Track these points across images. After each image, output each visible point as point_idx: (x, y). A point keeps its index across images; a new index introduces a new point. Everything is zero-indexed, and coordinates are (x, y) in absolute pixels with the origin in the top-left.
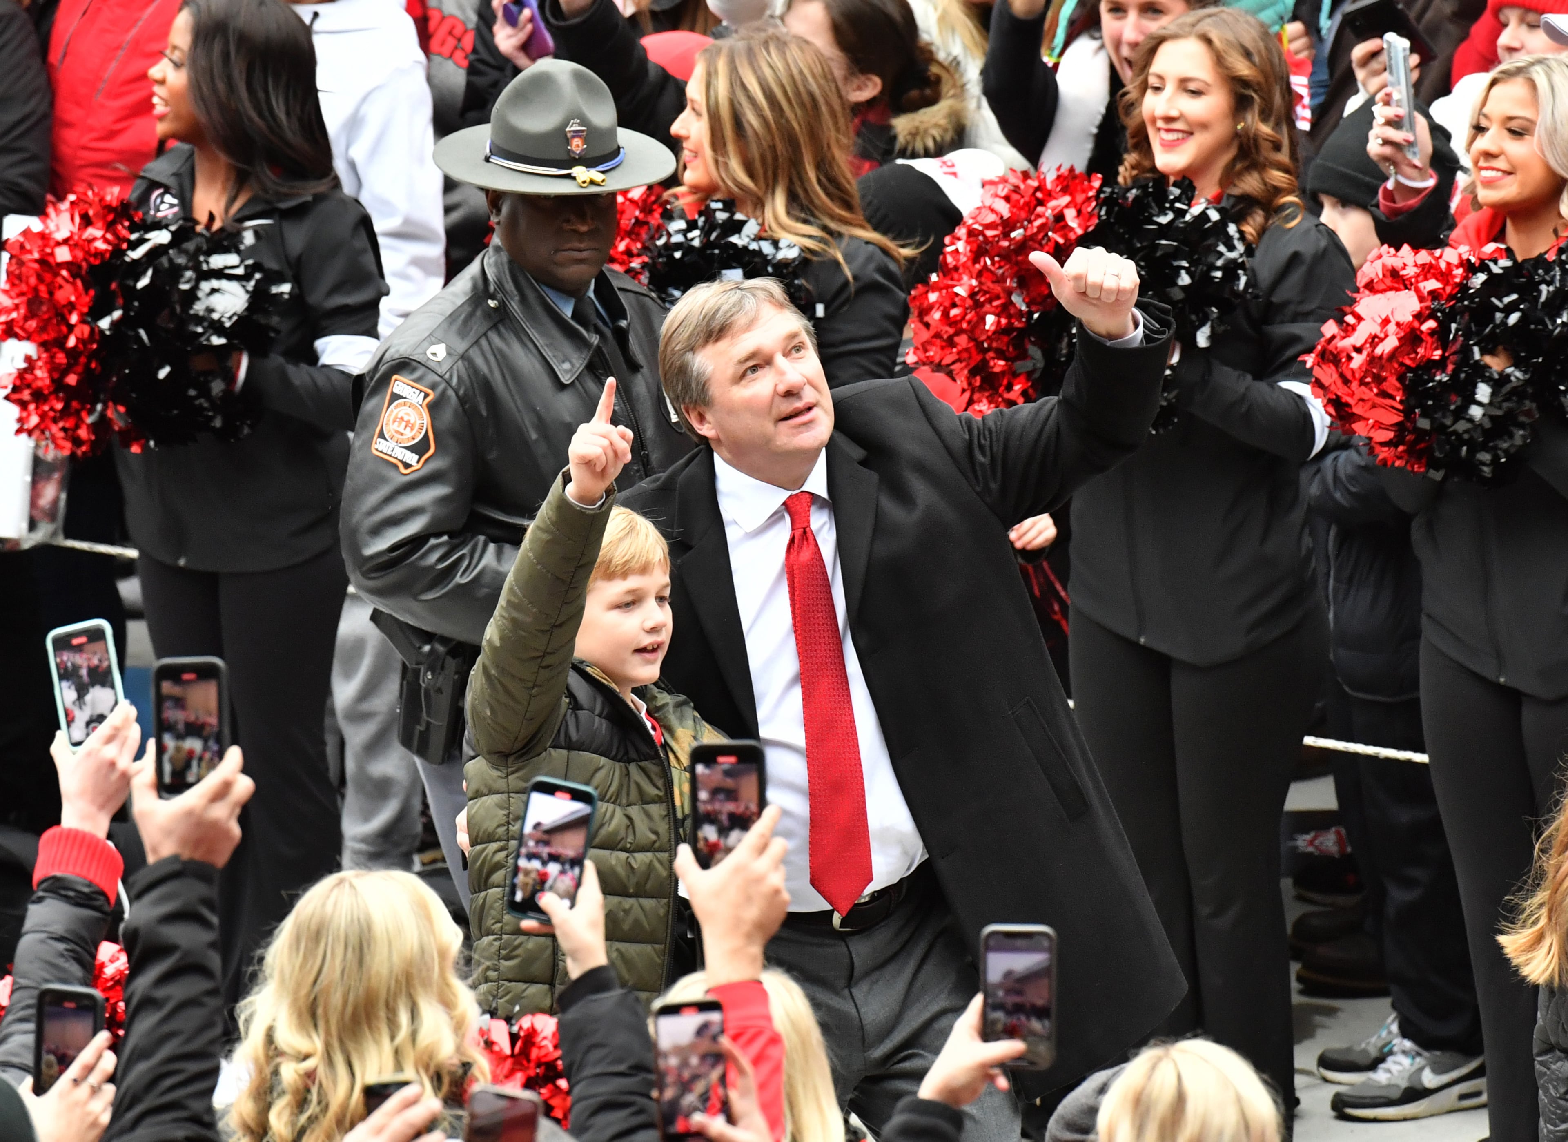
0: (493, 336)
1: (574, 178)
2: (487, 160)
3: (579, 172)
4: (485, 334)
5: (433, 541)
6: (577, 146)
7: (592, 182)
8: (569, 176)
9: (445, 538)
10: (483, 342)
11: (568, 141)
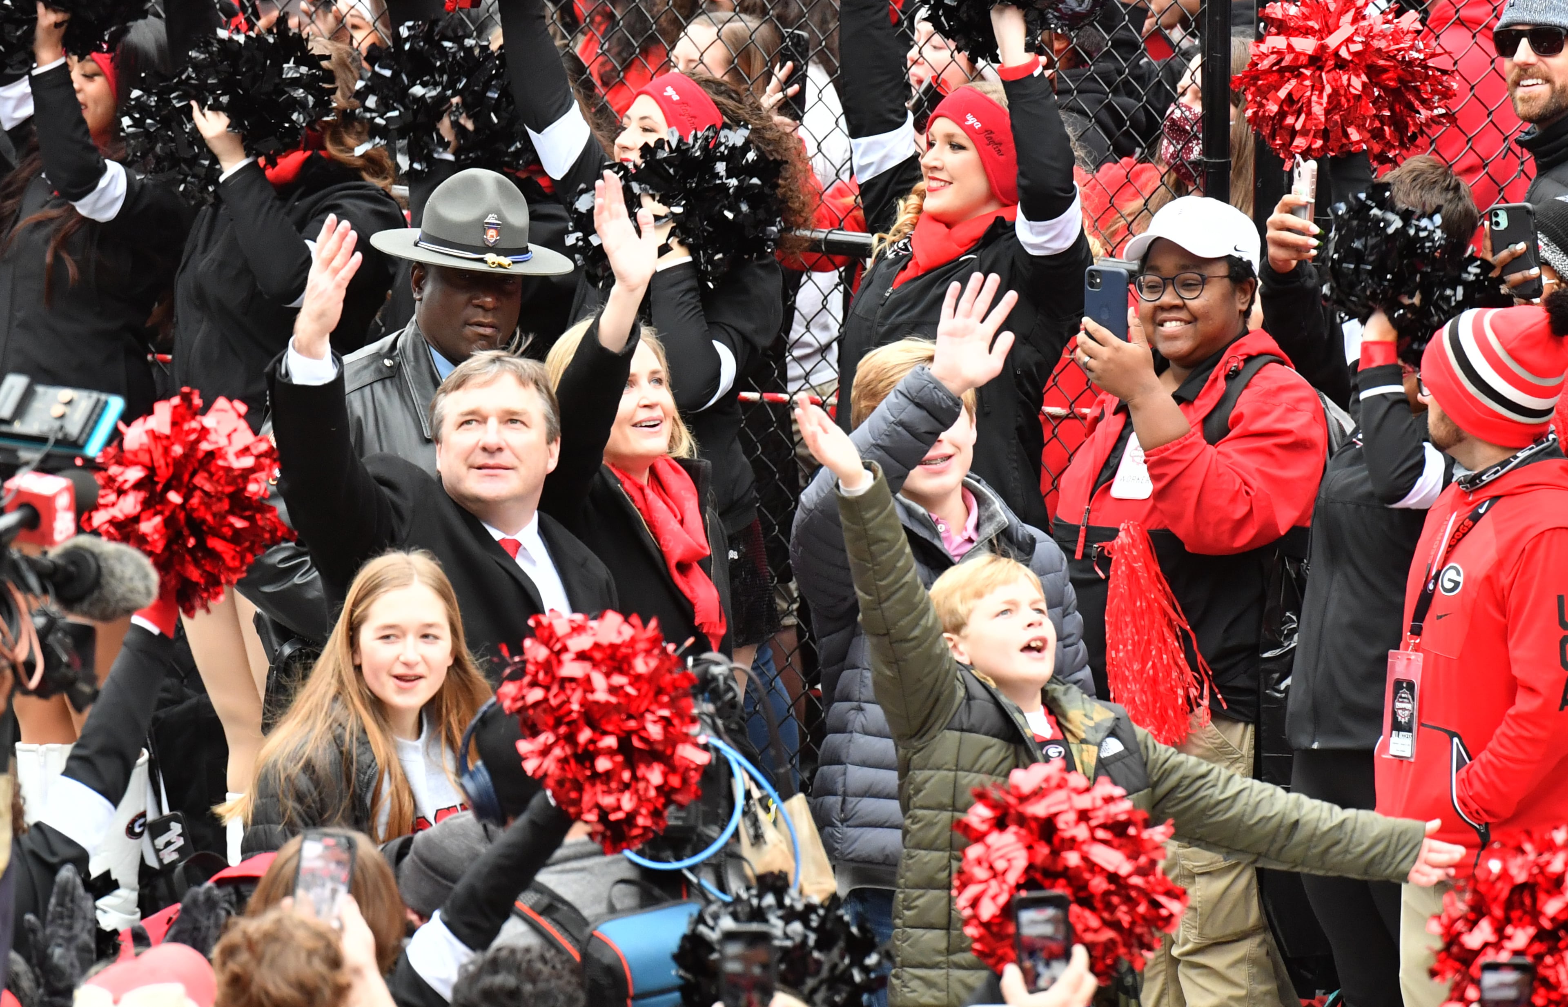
0: (378, 387)
1: (486, 262)
2: (416, 245)
3: (490, 257)
4: (371, 384)
5: (284, 545)
6: (492, 236)
7: (500, 266)
8: (481, 260)
9: (292, 544)
10: (367, 390)
11: (484, 231)
